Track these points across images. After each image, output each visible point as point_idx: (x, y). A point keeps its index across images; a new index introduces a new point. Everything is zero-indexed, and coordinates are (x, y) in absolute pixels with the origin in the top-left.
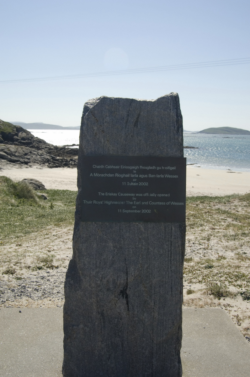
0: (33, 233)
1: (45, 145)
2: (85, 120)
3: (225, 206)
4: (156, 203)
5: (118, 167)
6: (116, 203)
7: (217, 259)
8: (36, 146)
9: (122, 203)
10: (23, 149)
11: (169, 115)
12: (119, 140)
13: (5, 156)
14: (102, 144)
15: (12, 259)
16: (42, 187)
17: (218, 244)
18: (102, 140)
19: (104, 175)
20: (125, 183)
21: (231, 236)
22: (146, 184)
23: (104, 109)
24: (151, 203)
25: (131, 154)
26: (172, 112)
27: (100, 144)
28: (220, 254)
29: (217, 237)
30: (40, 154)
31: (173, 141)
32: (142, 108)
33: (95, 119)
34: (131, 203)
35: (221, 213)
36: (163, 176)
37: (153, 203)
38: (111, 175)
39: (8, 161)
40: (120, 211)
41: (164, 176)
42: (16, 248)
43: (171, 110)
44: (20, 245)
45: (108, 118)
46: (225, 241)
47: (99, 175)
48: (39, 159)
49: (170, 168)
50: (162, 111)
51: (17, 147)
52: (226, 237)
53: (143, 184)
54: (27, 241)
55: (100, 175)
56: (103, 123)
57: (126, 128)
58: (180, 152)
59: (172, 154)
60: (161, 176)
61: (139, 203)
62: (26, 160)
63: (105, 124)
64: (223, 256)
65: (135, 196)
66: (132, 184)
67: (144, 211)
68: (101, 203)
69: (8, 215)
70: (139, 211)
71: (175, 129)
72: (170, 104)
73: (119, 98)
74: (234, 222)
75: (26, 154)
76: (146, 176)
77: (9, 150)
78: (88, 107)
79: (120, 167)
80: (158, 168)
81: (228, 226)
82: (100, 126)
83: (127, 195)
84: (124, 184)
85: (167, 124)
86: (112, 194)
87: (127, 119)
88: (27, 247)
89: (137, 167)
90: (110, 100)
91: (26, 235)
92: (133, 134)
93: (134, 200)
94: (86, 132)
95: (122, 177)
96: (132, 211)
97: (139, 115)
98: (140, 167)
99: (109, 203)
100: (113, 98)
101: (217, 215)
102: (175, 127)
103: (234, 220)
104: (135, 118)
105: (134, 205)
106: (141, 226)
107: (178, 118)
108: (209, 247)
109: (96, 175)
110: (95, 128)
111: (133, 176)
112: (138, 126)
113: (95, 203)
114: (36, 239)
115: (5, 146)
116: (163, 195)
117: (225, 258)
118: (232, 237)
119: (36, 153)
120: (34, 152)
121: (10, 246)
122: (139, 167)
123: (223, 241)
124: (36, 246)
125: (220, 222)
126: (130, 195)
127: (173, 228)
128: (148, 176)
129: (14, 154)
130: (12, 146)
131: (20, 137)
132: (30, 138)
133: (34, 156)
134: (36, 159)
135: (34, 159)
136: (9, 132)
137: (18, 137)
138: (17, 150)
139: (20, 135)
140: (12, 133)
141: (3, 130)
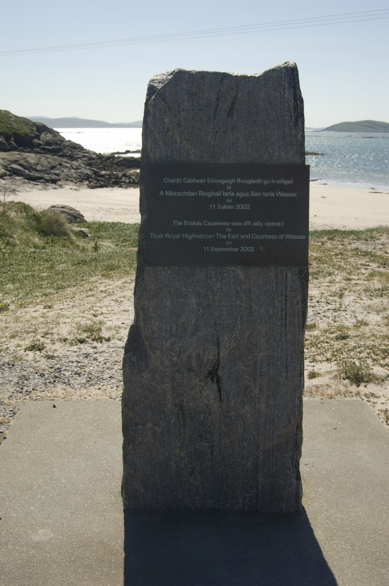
0: (69, 289)
1: (83, 153)
2: (150, 108)
3: (367, 244)
4: (262, 237)
5: (202, 181)
6: (200, 236)
7: (354, 326)
8: (68, 154)
9: (210, 236)
10: (48, 160)
11: (282, 98)
12: (204, 138)
13: (20, 170)
14: (178, 145)
15: (39, 328)
16: (79, 218)
17: (356, 302)
18: (178, 138)
19: (182, 194)
20: (214, 205)
21: (375, 290)
22: (248, 207)
23: (179, 89)
24: (254, 236)
25: (222, 161)
26: (287, 92)
27: (174, 146)
28: (359, 319)
29: (354, 292)
30: (75, 167)
31: (289, 138)
32: (239, 86)
33: (166, 105)
34: (224, 237)
35: (361, 255)
36: (272, 195)
37: (257, 237)
38: (193, 194)
39: (25, 179)
40: (206, 249)
41: (275, 194)
42: (44, 312)
43: (286, 90)
44: (50, 307)
45: (186, 103)
46: (367, 298)
47: (173, 194)
48: (74, 175)
49: (284, 182)
50: (272, 91)
51: (38, 156)
52: (368, 291)
53: (243, 207)
54: (60, 301)
55: (175, 194)
56: (179, 112)
57: (214, 119)
58: (300, 156)
59: (287, 160)
60: (270, 194)
61: (237, 237)
62: (53, 177)
63: (182, 114)
64: (364, 321)
65: (230, 226)
66: (225, 207)
67: (243, 248)
68: (178, 236)
69: (29, 262)
70: (236, 250)
71: (291, 120)
72: (284, 81)
73: (203, 72)
74: (382, 270)
75: (53, 168)
76: (247, 194)
77: (27, 162)
78: (155, 87)
79: (206, 181)
80: (266, 182)
81: (372, 275)
82: (175, 116)
83: (218, 224)
84: (213, 207)
85: (279, 112)
86: (195, 223)
87: (217, 105)
88: (61, 309)
89: (232, 181)
90: (189, 74)
91: (58, 291)
92: (226, 128)
93: (229, 232)
94: (152, 126)
95: (210, 196)
96: (225, 249)
97: (235, 98)
98: (238, 180)
99: (190, 236)
100: (193, 72)
101: (354, 258)
102: (291, 117)
103: (381, 266)
104: (229, 103)
105: (229, 240)
106: (240, 273)
107: (297, 103)
108: (342, 307)
109: (169, 193)
110: (167, 120)
111: (226, 194)
112: (233, 116)
113: (167, 237)
114: (74, 297)
115: (19, 155)
116: (273, 224)
117: (366, 324)
118: (377, 292)
119: (69, 165)
120: (66, 164)
121: (34, 309)
122: (236, 181)
123: (363, 298)
124: (74, 308)
125: (359, 269)
126: (222, 224)
127: (289, 276)
128: (250, 194)
129: (34, 167)
130: (30, 155)
131: (43, 140)
132: (59, 142)
133: (66, 170)
134: (69, 175)
135: (66, 175)
136: (25, 133)
137: (40, 141)
138: (38, 161)
139: (43, 138)
140: (30, 135)
141: (16, 130)
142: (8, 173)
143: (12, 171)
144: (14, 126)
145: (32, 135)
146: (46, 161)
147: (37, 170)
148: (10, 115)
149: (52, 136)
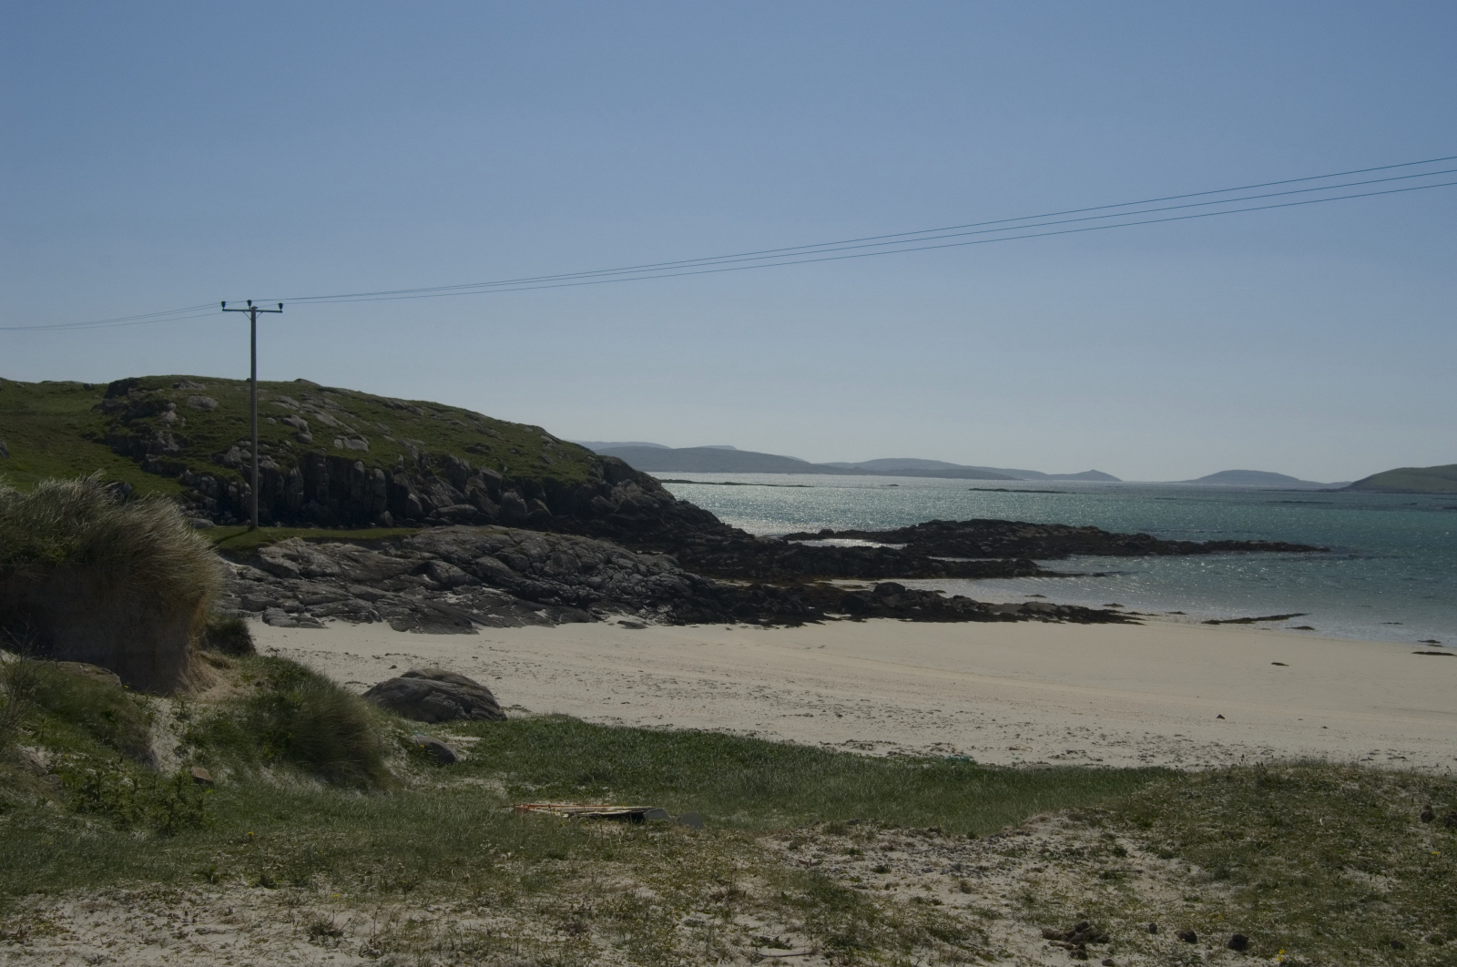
1: (710, 533)
10: (577, 548)
13: (500, 571)
16: (482, 708)
30: (642, 568)
39: (509, 593)
48: (638, 588)
51: (554, 537)
62: (581, 592)
75: (587, 569)
77: (522, 552)
115: (506, 534)
119: (629, 564)
120: (622, 561)
129: (538, 564)
130: (534, 534)
131: (616, 500)
132: (656, 505)
133: (618, 576)
134: (625, 587)
135: (618, 588)
136: (574, 480)
137: (610, 501)
138: (551, 552)
139: (618, 494)
140: (585, 485)
141: (554, 473)
142: (469, 577)
143: (480, 574)
144: (548, 463)
145: (590, 486)
146: (571, 552)
147: (543, 574)
148: (542, 437)
149: (641, 489)
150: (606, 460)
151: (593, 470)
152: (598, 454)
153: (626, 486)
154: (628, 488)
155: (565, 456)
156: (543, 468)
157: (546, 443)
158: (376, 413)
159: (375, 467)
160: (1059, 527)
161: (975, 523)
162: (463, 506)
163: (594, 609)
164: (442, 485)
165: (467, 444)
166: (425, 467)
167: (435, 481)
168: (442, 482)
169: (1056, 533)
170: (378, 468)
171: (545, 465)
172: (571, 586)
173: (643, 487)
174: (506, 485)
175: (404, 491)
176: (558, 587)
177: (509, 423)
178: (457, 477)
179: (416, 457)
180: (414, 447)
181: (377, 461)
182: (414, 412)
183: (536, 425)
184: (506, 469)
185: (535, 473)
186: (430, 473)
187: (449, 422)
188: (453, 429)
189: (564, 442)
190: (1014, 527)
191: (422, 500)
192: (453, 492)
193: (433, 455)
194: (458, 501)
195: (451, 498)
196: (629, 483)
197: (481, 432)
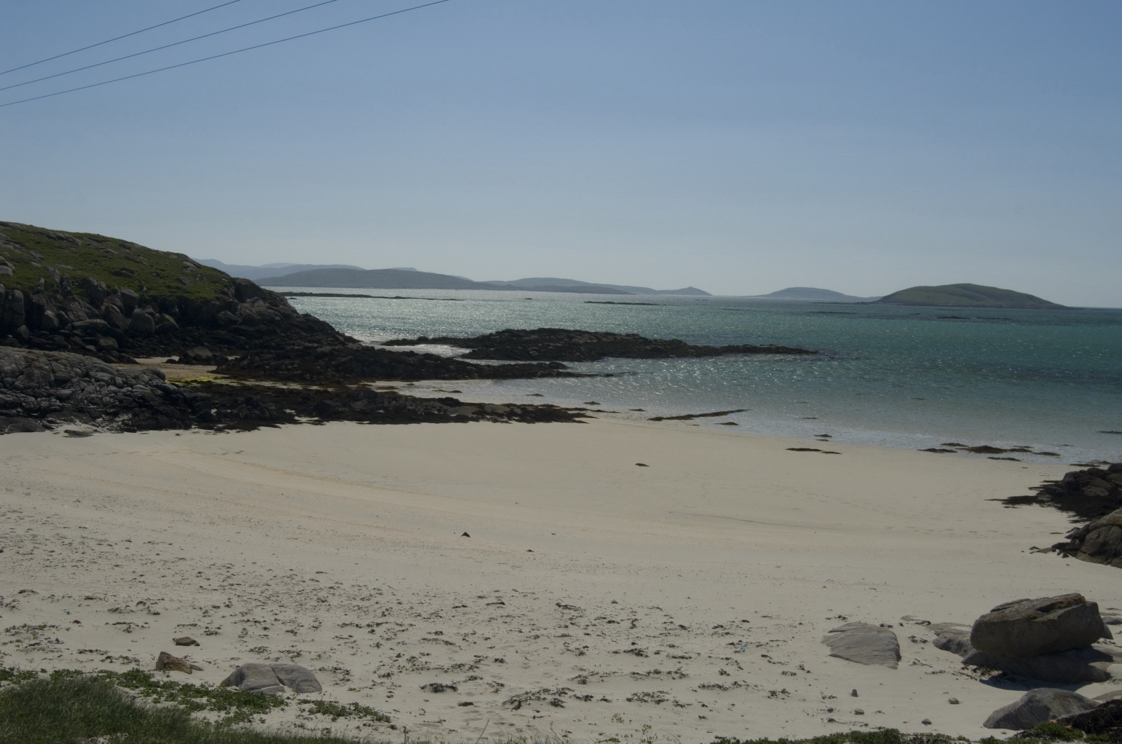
10: (55, 363)
62: (44, 403)
131: (241, 314)
132: (278, 318)
133: (90, 388)
134: (93, 398)
135: (86, 399)
136: (204, 298)
137: (235, 315)
138: (26, 367)
139: (243, 309)
140: (213, 302)
141: (187, 292)
144: (185, 284)
145: (218, 303)
146: (47, 367)
147: (13, 387)
148: (185, 263)
149: (267, 304)
150: (238, 281)
151: (226, 290)
152: (233, 276)
153: (253, 303)
154: (256, 304)
155: (201, 278)
156: (178, 288)
157: (187, 267)
158: (39, 243)
159: (15, 289)
160: (607, 334)
161: (541, 331)
162: (95, 321)
163: (50, 419)
164: (79, 303)
165: (113, 269)
166: (66, 288)
167: (74, 300)
168: (80, 301)
169: (604, 339)
170: (18, 289)
171: (180, 285)
172: (36, 398)
173: (270, 303)
174: (142, 303)
175: (41, 309)
176: (22, 399)
177: (157, 251)
178: (94, 297)
179: (58, 280)
180: (57, 271)
181: (18, 283)
182: (73, 242)
183: (181, 253)
184: (145, 289)
185: (170, 292)
186: (70, 293)
187: (102, 250)
188: (104, 257)
189: (205, 267)
190: (571, 335)
191: (59, 316)
192: (89, 309)
193: (75, 278)
194: (92, 316)
195: (87, 314)
196: (257, 300)
197: (129, 259)
